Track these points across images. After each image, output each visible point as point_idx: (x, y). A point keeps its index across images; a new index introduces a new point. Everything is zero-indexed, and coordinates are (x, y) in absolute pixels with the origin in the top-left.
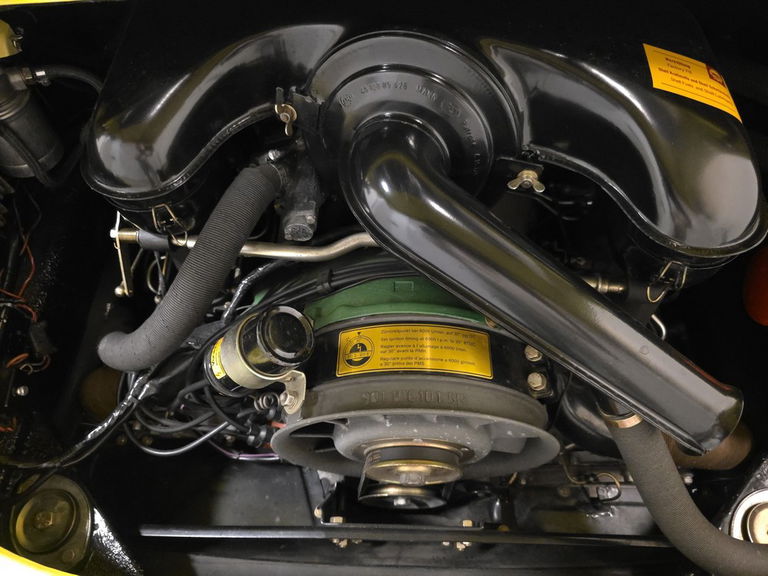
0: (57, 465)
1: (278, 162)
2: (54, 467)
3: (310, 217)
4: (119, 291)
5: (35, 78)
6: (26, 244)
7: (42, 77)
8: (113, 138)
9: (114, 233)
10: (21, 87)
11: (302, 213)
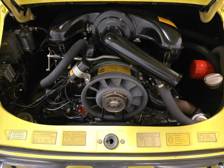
0: (27, 107)
1: (86, 40)
2: (26, 107)
3: (92, 50)
4: (47, 70)
5: (35, 29)
6: (24, 67)
7: (36, 29)
8: (54, 31)
9: (48, 56)
10: (31, 30)
11: (91, 49)
